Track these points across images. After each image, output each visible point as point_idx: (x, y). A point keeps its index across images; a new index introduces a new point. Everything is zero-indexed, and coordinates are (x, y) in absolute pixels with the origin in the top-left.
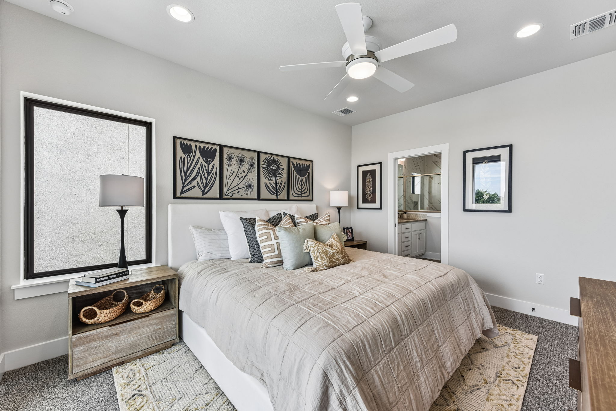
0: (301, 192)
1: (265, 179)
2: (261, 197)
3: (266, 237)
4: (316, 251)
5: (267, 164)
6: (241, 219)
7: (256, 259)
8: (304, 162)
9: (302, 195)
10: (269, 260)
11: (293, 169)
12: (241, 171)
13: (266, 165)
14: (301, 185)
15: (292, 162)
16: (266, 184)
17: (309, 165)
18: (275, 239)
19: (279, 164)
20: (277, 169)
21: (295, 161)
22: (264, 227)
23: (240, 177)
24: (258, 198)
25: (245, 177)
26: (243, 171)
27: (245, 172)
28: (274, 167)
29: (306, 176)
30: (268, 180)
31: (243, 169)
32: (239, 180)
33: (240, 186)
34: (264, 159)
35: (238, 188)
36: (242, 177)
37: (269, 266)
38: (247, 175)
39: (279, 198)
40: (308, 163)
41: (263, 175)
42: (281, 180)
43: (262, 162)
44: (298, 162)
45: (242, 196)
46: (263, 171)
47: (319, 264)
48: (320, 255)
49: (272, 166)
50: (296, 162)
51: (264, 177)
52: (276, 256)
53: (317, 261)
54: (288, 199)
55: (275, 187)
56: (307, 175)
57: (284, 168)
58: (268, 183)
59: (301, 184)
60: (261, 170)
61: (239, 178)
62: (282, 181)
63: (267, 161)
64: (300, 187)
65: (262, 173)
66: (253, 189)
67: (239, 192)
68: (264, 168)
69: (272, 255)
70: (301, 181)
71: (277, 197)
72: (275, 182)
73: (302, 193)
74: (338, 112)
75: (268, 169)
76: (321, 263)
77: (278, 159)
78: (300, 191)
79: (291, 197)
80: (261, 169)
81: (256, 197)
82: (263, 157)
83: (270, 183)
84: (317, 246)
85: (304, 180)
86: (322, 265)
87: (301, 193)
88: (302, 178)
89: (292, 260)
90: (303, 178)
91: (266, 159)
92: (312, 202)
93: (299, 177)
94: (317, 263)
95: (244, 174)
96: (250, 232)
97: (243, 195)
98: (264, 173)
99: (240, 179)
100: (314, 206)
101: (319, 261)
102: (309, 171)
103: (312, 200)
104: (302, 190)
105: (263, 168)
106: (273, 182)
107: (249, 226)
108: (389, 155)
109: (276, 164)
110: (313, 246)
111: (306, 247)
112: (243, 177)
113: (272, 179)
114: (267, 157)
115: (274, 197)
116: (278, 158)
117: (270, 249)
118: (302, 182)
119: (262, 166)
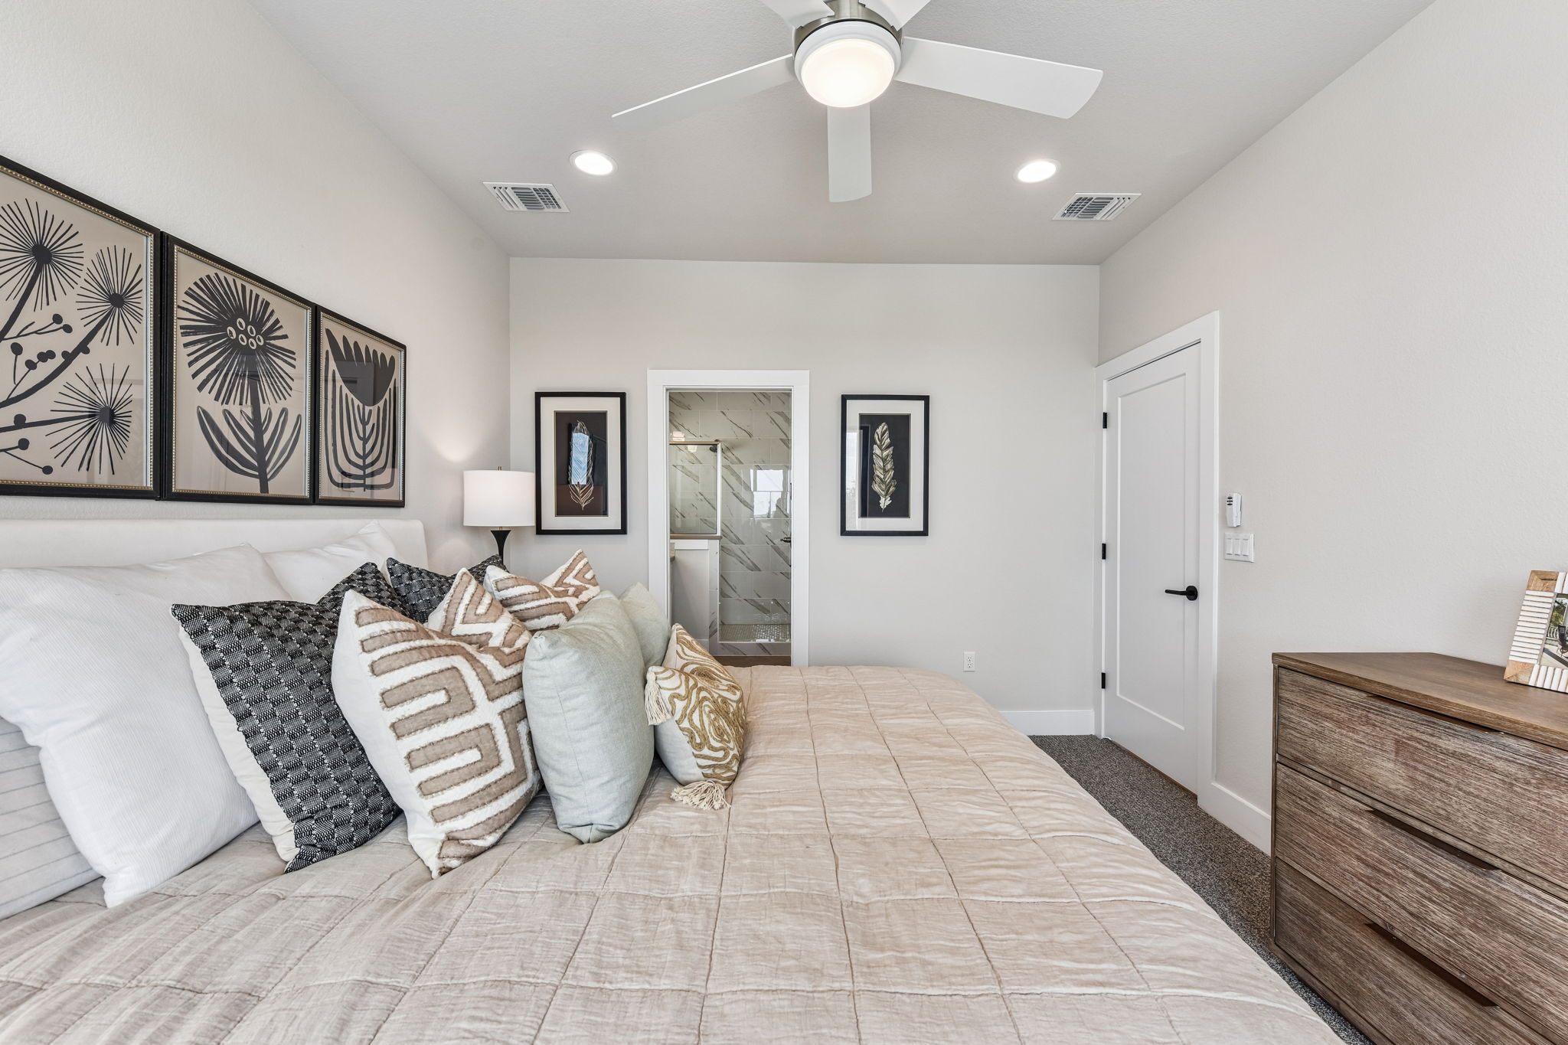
0: (363, 468)
1: (201, 388)
2: (179, 484)
3: (440, 697)
4: (697, 711)
5: (213, 316)
6: (188, 615)
7: (340, 833)
8: (375, 346)
9: (368, 481)
10: (477, 811)
11: (333, 365)
12: (36, 315)
13: (208, 320)
14: (365, 440)
15: (328, 332)
16: (205, 419)
17: (392, 359)
18: (492, 699)
19: (272, 329)
20: (264, 350)
21: (339, 332)
22: (413, 644)
23: (30, 353)
24: (163, 489)
25: (69, 357)
26: (57, 319)
27: (68, 329)
28: (248, 337)
29: (381, 404)
30: (217, 399)
31: (55, 308)
32: (22, 369)
33: (31, 409)
34: (196, 284)
35: (20, 422)
36: (50, 355)
37: (481, 843)
38: (83, 348)
39: (275, 488)
40: (388, 352)
41: (190, 364)
42: (282, 404)
43: (180, 297)
44: (353, 337)
45: (48, 470)
46: (186, 345)
47: (713, 759)
48: (712, 723)
49: (238, 332)
50: (344, 338)
51: (194, 376)
52: (509, 782)
53: (706, 751)
54: (314, 499)
55: (251, 434)
56: (383, 400)
57: (294, 354)
58: (216, 411)
59: (362, 435)
60: (179, 340)
61: (22, 359)
62: (284, 411)
63: (213, 297)
64: (359, 444)
65: (181, 355)
66: (126, 437)
67: (24, 444)
68: (196, 330)
69: (489, 786)
70: (365, 423)
71: (264, 487)
72: (253, 413)
73: (368, 471)
74: (510, 191)
75: (215, 339)
76: (720, 754)
77: (268, 304)
78: (360, 462)
79: (326, 490)
80: (177, 332)
81: (147, 482)
82: (187, 273)
83: (227, 414)
84: (695, 690)
85: (373, 420)
86: (728, 760)
87: (361, 473)
88: (367, 409)
89: (622, 780)
90: (370, 411)
91: (203, 283)
92: (402, 509)
93: (357, 402)
94: (705, 757)
95: (70, 342)
96: (275, 683)
97: (55, 464)
98: (196, 360)
99: (31, 365)
100: (417, 526)
101: (716, 750)
102: (391, 386)
103: (400, 504)
104: (369, 460)
105: (188, 330)
106: (241, 410)
107: (259, 649)
108: (652, 374)
109: (258, 323)
110: (682, 691)
111: (658, 703)
112: (59, 360)
113: (236, 395)
114: (208, 277)
115: (252, 486)
116: (265, 295)
117: (473, 755)
118: (369, 428)
119: (182, 318)
